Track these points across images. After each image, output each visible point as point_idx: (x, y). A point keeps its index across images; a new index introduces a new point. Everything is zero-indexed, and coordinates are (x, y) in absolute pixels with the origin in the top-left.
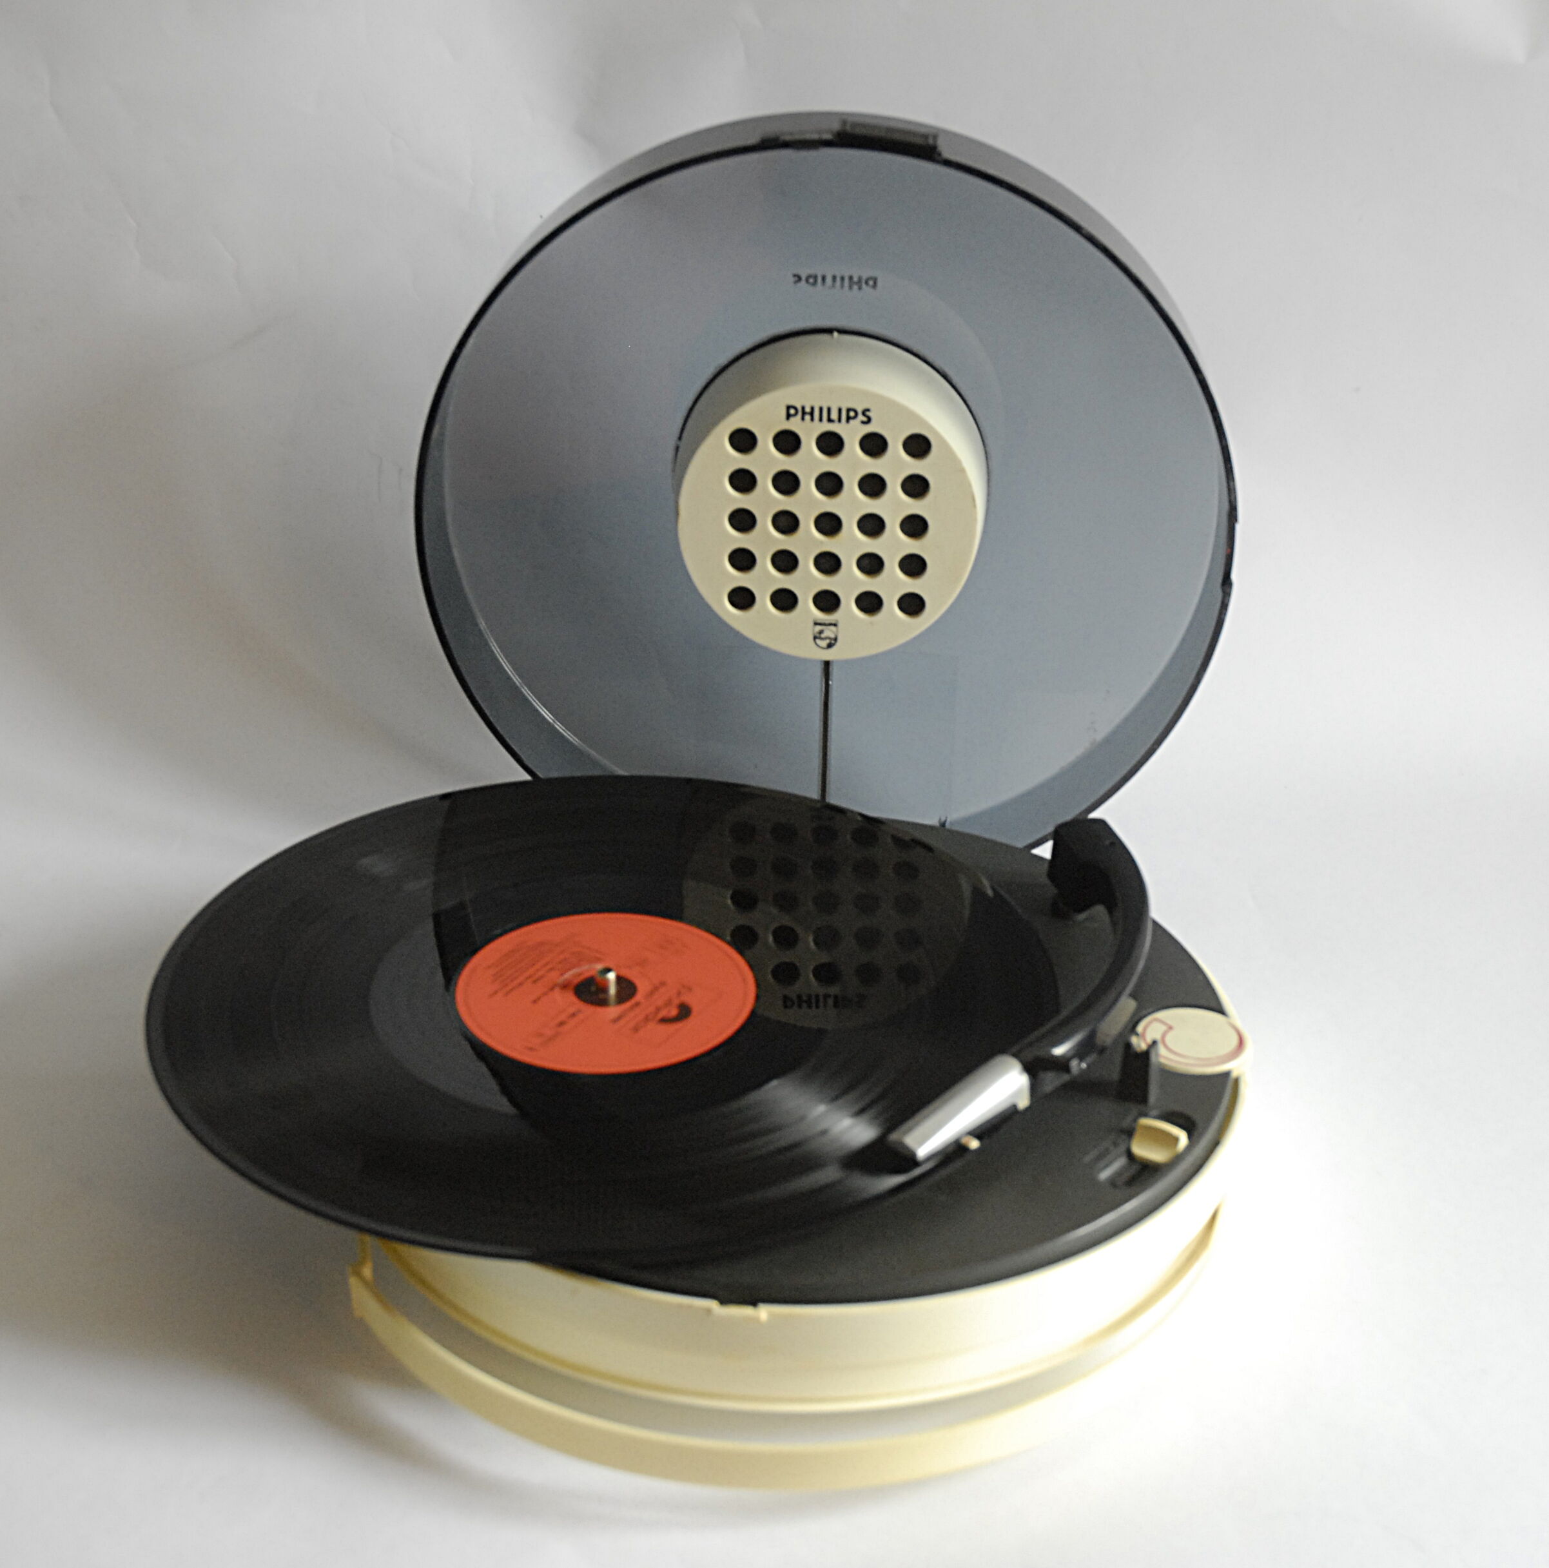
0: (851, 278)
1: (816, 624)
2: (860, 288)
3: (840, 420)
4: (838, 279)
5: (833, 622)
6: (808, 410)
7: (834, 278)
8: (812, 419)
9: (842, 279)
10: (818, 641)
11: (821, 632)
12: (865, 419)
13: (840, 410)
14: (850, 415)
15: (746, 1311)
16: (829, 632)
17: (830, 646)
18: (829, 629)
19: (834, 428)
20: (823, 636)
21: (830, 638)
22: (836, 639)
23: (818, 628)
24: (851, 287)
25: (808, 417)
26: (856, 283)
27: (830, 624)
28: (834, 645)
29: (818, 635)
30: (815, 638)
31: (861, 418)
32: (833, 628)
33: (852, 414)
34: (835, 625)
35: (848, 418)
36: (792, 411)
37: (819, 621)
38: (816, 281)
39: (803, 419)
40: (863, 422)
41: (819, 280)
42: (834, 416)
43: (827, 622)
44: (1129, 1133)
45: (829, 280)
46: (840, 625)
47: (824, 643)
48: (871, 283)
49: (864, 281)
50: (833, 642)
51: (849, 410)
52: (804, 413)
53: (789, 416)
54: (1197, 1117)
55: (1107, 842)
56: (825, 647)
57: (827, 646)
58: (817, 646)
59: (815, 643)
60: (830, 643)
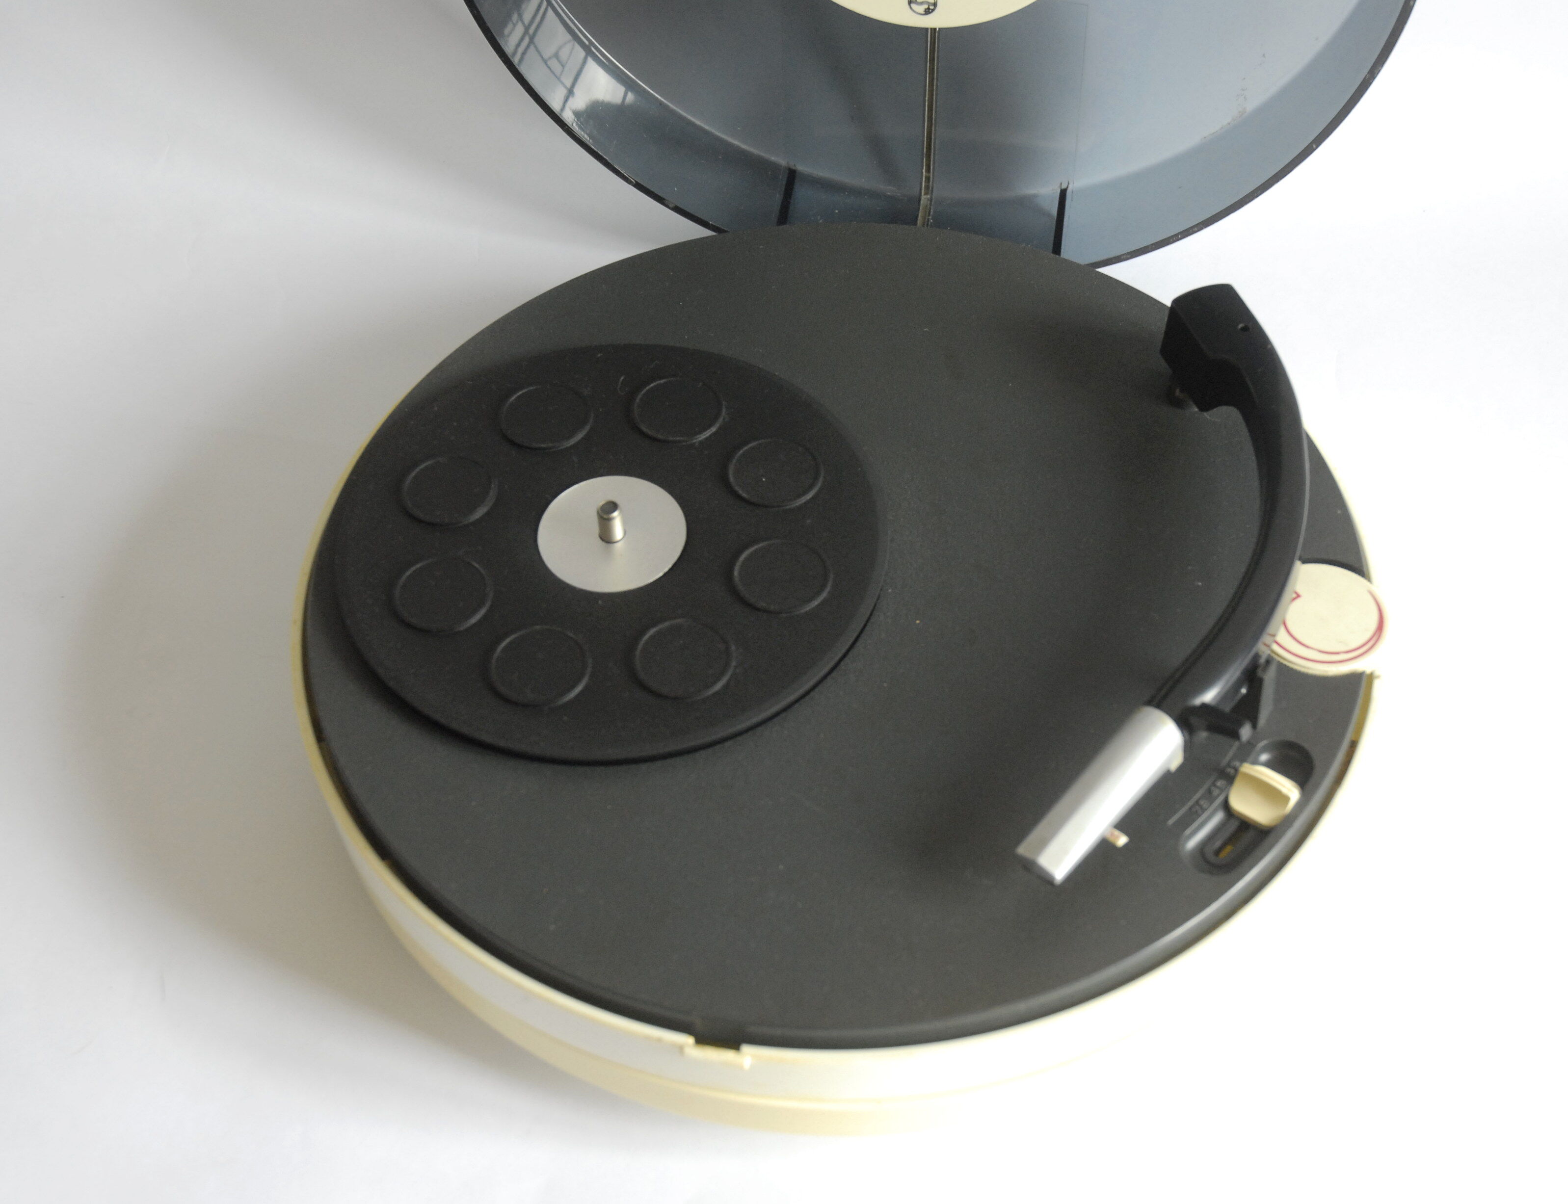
10: (913, 5)
15: (726, 1056)
17: (928, 12)
20: (920, 1)
21: (929, 3)
22: (935, 5)
28: (933, 10)
30: (910, 3)
44: (1229, 777)
47: (921, 9)
50: (932, 7)
54: (1315, 752)
55: (1241, 326)
56: (924, 13)
57: (925, 11)
58: (914, 11)
59: (911, 8)
60: (929, 8)
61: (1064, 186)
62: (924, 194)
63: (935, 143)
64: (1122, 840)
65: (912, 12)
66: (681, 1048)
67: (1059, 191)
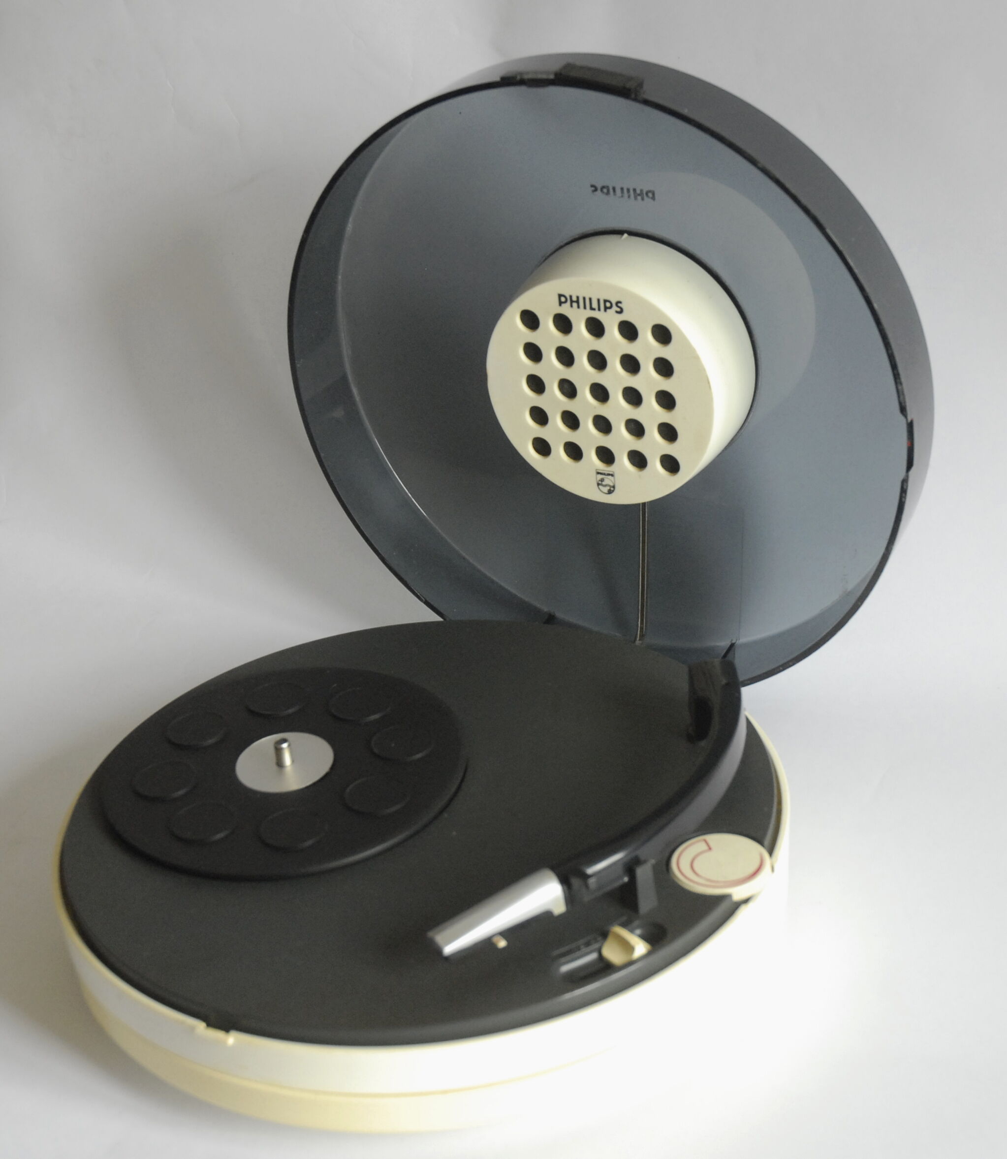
0: (635, 190)
1: (598, 473)
2: (643, 199)
3: (599, 309)
4: (625, 191)
5: (611, 473)
6: (574, 299)
7: (622, 189)
8: (578, 307)
9: (628, 190)
10: (600, 487)
11: (602, 480)
12: (619, 310)
13: (599, 301)
14: (607, 305)
15: (219, 1035)
16: (608, 481)
17: (610, 492)
18: (607, 478)
19: (596, 314)
20: (604, 483)
21: (610, 486)
22: (614, 487)
23: (600, 477)
24: (636, 198)
25: (575, 305)
26: (640, 195)
27: (609, 475)
28: (613, 491)
29: (600, 482)
30: (598, 484)
31: (615, 308)
32: (610, 477)
33: (608, 305)
34: (612, 475)
35: (606, 308)
36: (563, 299)
37: (599, 471)
38: (608, 191)
39: (572, 306)
40: (617, 312)
41: (611, 190)
42: (595, 305)
43: (606, 472)
45: (618, 191)
46: (616, 475)
47: (606, 489)
48: (650, 195)
49: (644, 193)
50: (612, 489)
51: (605, 301)
52: (572, 302)
53: (561, 303)
56: (607, 492)
57: (608, 491)
58: (601, 490)
59: (599, 488)
60: (610, 490)
61: (733, 642)
62: (639, 640)
63: (647, 602)
64: (502, 944)
65: (600, 492)
66: (192, 1029)
67: (730, 644)
